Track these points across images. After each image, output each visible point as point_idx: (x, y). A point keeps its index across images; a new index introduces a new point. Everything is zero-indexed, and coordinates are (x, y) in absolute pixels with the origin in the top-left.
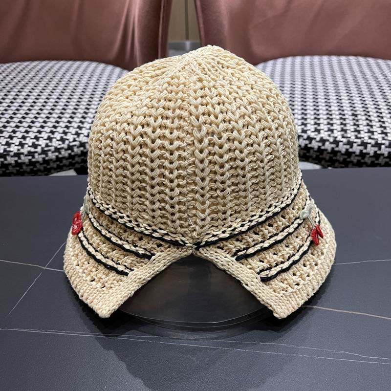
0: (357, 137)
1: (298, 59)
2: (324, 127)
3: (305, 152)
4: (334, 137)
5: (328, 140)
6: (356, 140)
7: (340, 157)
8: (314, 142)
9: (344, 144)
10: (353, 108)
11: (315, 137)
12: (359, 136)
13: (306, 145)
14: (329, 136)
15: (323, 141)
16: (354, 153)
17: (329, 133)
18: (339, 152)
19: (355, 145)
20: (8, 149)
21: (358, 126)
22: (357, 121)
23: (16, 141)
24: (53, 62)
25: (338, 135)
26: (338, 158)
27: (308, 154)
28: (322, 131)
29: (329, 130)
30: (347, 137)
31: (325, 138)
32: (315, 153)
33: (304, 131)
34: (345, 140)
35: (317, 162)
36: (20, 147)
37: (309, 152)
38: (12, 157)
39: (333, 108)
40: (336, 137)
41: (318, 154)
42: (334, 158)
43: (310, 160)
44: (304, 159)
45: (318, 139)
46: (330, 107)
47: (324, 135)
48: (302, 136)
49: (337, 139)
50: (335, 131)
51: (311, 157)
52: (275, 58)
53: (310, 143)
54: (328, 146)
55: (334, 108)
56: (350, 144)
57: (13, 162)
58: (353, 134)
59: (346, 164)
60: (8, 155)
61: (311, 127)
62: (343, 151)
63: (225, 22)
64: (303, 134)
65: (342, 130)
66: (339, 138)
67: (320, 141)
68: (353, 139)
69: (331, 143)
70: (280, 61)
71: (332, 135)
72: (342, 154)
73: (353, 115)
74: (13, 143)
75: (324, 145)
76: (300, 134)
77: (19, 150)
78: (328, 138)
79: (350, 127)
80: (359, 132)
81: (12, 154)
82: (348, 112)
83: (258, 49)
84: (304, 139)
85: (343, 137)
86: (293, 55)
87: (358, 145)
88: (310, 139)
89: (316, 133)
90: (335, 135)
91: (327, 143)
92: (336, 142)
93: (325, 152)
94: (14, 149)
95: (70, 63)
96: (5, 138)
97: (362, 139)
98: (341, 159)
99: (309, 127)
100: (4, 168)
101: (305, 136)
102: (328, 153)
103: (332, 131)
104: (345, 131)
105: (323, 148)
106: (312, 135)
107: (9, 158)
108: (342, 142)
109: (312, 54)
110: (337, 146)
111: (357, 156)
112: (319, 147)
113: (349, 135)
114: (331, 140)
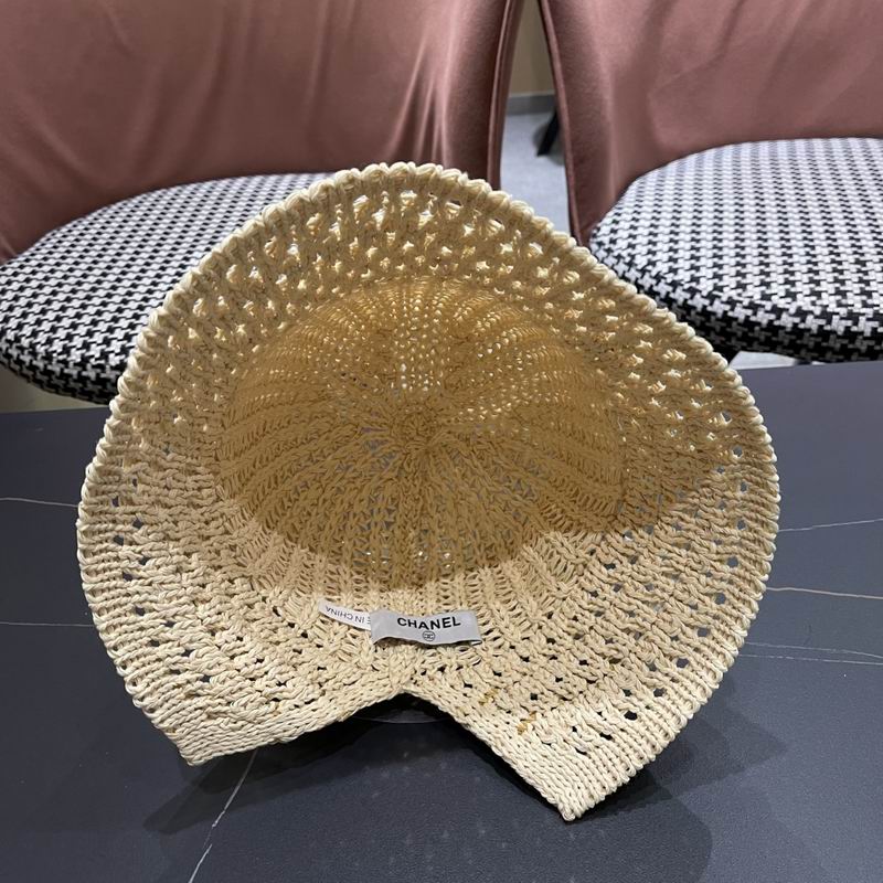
0: (865, 305)
1: (746, 148)
2: (802, 288)
3: (769, 334)
4: (821, 305)
5: (812, 312)
6: (864, 310)
7: (835, 343)
8: (784, 316)
9: (842, 318)
10: (857, 248)
11: (787, 306)
12: (870, 302)
13: (771, 322)
14: (813, 303)
15: (802, 314)
16: (862, 333)
17: (814, 298)
18: (834, 332)
19: (862, 319)
21: (867, 283)
22: (866, 273)
25: (830, 301)
26: (831, 343)
27: (774, 339)
28: (799, 296)
29: (813, 293)
30: (847, 306)
31: (805, 308)
32: (788, 336)
33: (766, 297)
34: (843, 311)
35: (791, 351)
37: (776, 334)
39: (818, 250)
40: (827, 306)
41: (793, 337)
42: (824, 344)
43: (779, 349)
44: (768, 348)
45: (792, 311)
46: (813, 248)
47: (804, 302)
48: (763, 306)
49: (829, 310)
50: (824, 295)
51: (781, 343)
52: (699, 149)
53: (779, 318)
54: (812, 323)
55: (822, 250)
56: (853, 317)
58: (858, 298)
59: (846, 354)
61: (778, 289)
62: (841, 330)
63: (608, 95)
64: (764, 303)
65: (838, 292)
66: (832, 308)
67: (795, 315)
68: (858, 308)
69: (816, 317)
70: (710, 154)
71: (818, 302)
72: (839, 337)
73: (857, 262)
75: (803, 321)
76: (758, 302)
78: (812, 308)
79: (853, 287)
80: (869, 294)
82: (848, 257)
83: (666, 135)
84: (767, 312)
85: (839, 305)
86: (736, 141)
87: (868, 320)
88: (777, 311)
89: (789, 300)
90: (825, 303)
91: (810, 318)
92: (827, 315)
93: (807, 334)
95: (304, 178)
97: (876, 308)
98: (838, 346)
99: (774, 288)
101: (768, 306)
102: (813, 335)
103: (818, 294)
104: (844, 294)
105: (802, 326)
106: (782, 303)
108: (838, 314)
109: (773, 137)
110: (829, 322)
111: (866, 338)
112: (795, 325)
113: (850, 302)
114: (818, 311)
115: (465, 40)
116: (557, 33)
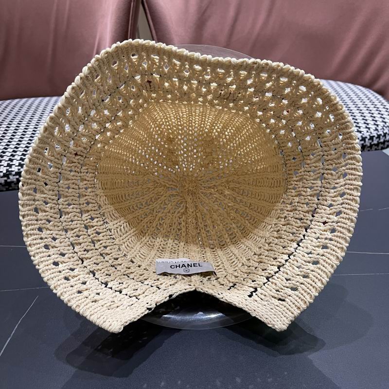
20: (10, 170)
23: (16, 163)
24: (33, 99)
36: (20, 167)
38: (14, 175)
57: (15, 180)
60: (11, 174)
74: (14, 165)
77: (19, 169)
81: (14, 173)
94: (15, 169)
95: (47, 99)
96: (6, 161)
100: (7, 186)
107: (11, 177)
115: (114, 30)
116: (155, 29)
